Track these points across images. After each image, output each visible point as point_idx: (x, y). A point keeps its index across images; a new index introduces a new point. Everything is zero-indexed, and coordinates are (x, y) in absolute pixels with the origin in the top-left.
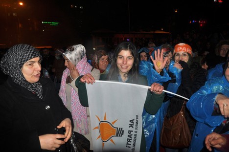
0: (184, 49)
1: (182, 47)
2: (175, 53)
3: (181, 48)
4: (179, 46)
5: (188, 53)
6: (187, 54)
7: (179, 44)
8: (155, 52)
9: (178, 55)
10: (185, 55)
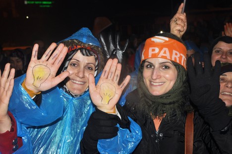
0: (165, 52)
1: (161, 46)
2: (144, 61)
3: (157, 50)
4: (154, 45)
5: (175, 64)
6: (173, 67)
7: (153, 39)
8: (53, 45)
9: (151, 65)
10: (167, 67)
